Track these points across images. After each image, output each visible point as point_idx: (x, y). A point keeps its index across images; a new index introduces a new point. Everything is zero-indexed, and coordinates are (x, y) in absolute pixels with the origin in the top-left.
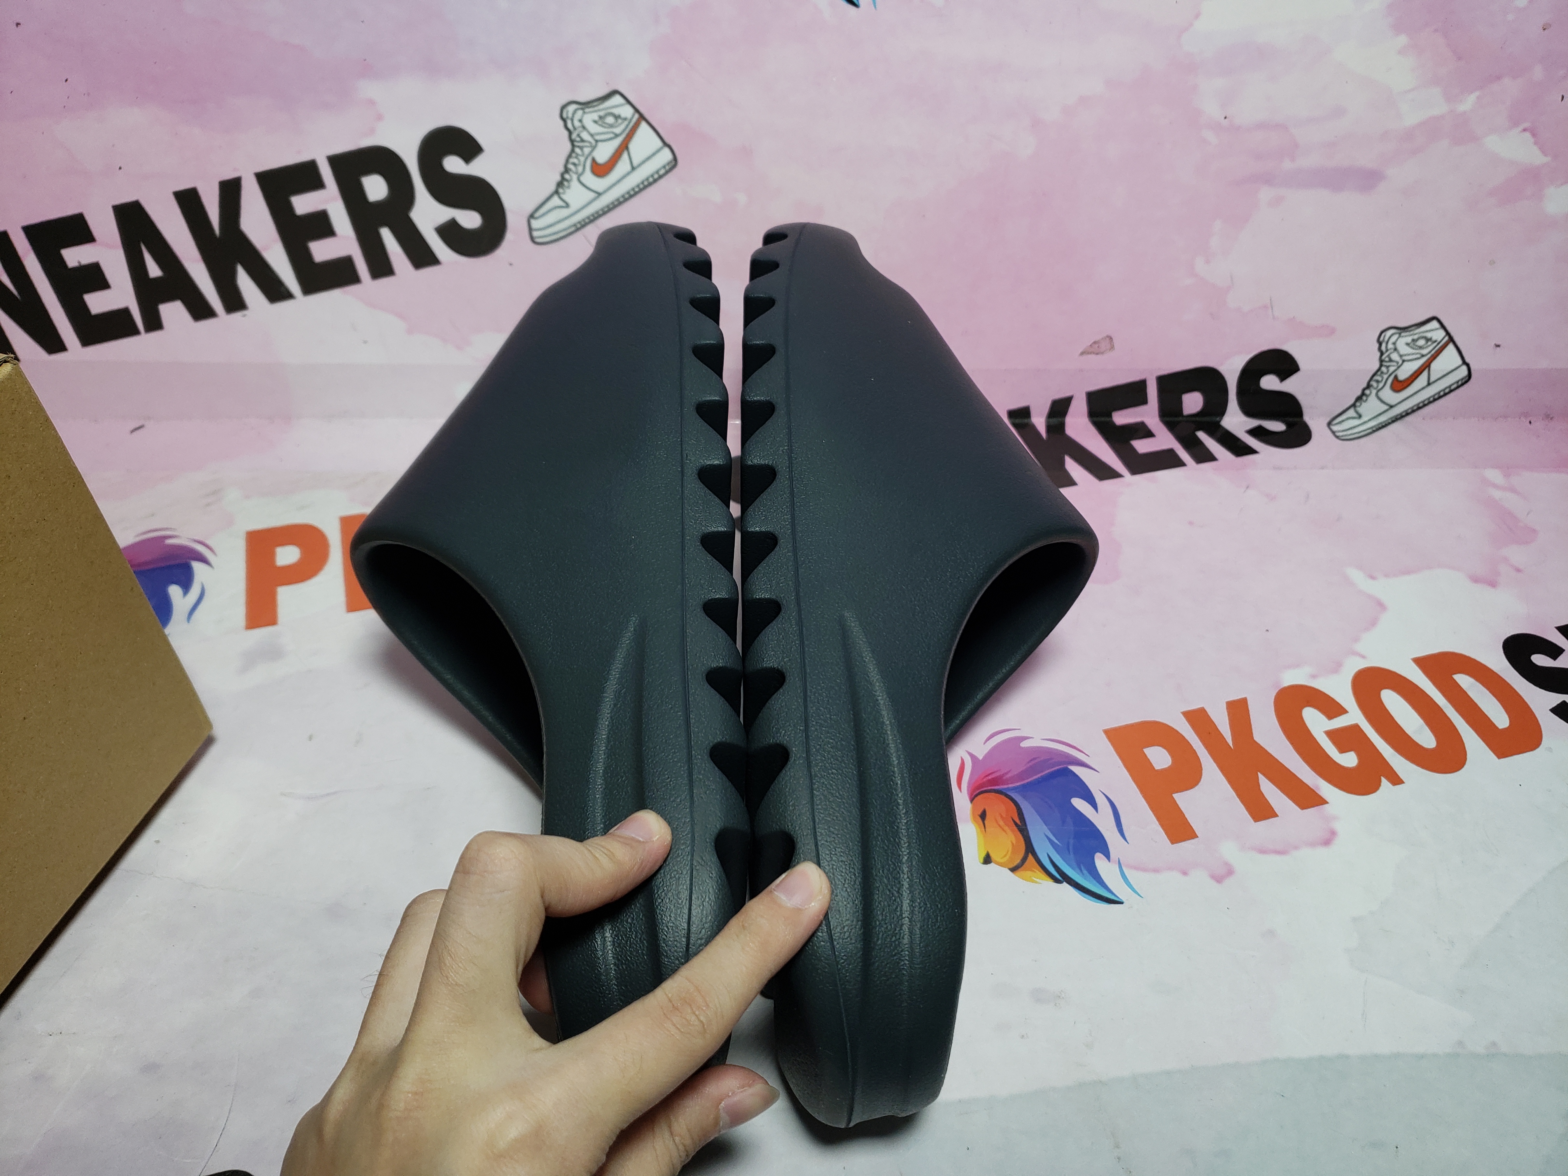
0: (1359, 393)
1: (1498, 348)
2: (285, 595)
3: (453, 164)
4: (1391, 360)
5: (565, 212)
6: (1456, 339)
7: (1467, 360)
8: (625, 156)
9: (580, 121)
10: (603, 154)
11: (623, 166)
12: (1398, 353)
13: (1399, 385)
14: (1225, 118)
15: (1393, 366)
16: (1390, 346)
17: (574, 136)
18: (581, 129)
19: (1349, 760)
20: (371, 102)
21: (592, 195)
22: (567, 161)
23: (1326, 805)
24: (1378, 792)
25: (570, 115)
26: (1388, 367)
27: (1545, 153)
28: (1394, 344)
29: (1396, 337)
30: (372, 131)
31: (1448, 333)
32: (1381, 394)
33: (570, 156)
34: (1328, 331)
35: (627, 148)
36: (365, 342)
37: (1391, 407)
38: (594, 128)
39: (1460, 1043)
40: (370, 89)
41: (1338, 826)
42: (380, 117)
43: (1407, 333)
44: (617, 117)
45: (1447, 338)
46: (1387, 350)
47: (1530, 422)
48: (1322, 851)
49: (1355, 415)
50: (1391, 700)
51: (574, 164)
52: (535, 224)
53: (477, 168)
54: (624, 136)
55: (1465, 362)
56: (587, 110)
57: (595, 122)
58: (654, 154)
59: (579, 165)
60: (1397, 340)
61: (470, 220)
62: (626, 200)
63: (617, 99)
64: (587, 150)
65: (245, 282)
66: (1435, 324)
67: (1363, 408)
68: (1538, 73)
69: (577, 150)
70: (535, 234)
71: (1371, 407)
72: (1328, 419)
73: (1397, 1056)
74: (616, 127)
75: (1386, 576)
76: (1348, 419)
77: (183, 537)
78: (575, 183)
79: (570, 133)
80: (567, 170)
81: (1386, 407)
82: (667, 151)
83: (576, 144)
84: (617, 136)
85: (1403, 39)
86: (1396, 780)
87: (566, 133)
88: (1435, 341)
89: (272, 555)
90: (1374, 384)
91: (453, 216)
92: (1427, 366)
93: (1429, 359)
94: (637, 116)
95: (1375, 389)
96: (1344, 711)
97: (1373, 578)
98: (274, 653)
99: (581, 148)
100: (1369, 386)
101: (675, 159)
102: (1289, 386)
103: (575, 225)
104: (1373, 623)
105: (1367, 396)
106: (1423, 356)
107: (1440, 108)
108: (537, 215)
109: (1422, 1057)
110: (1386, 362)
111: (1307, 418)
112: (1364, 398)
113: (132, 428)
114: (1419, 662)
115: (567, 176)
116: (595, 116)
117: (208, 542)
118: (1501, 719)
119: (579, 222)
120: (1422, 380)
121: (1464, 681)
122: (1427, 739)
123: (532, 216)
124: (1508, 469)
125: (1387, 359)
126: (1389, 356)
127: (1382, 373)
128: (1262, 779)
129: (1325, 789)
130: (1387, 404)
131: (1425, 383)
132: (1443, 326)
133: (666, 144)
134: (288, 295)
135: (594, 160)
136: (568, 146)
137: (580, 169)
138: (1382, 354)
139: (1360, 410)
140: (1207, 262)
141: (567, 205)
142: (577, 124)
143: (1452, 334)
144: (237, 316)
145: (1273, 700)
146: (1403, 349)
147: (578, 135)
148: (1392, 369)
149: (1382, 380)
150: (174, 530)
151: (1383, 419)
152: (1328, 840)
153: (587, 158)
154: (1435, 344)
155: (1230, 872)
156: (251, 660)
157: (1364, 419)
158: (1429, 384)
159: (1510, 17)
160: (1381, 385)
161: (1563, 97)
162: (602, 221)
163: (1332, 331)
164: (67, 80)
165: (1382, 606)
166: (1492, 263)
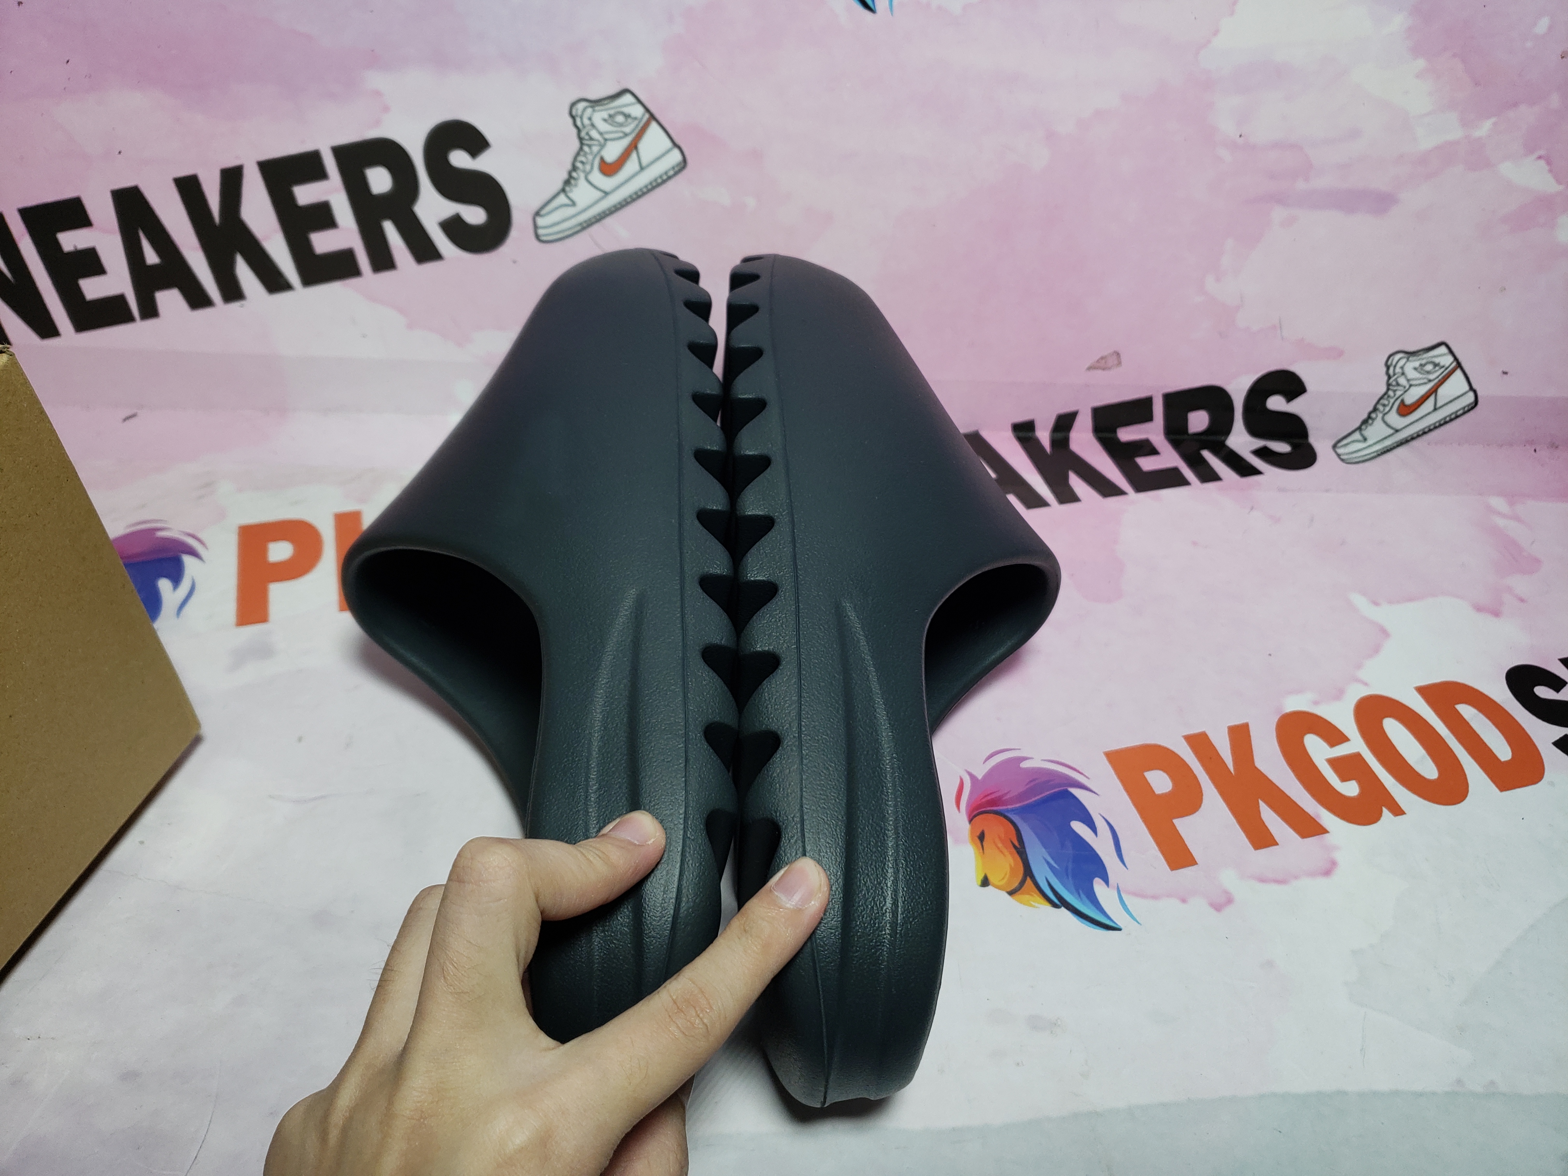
0: (1365, 416)
1: (1505, 376)
2: (278, 592)
3: (459, 159)
4: (1398, 384)
5: (571, 211)
6: (1464, 365)
7: (1475, 386)
8: (634, 155)
9: (590, 119)
10: (612, 153)
11: (631, 166)
12: (1406, 377)
13: (1405, 410)
14: (1240, 136)
15: (1400, 390)
17: (583, 134)
18: (590, 127)
19: (1350, 789)
20: (378, 93)
22: (575, 159)
23: (1327, 835)
24: (1379, 823)
25: (579, 113)
26: (1395, 391)
27: (1559, 182)
28: (1402, 368)
29: (1404, 361)
30: (378, 123)
31: (1456, 359)
32: (1387, 418)
33: (578, 154)
34: (1335, 353)
35: (636, 148)
36: (364, 336)
38: (603, 127)
39: (1459, 1082)
40: (376, 80)
41: (1338, 856)
42: (386, 109)
43: (1415, 358)
44: (627, 116)
45: (1455, 364)
46: (1394, 374)
47: (1535, 451)
48: (1322, 881)
50: (1393, 729)
51: (582, 162)
52: (540, 221)
53: (483, 163)
54: (633, 135)
55: (1471, 388)
56: (597, 108)
57: (605, 120)
59: (587, 163)
60: (1405, 364)
61: (475, 215)
63: (628, 98)
64: (595, 149)
65: (244, 272)
68: (1555, 100)
69: (586, 148)
70: (540, 232)
72: (1333, 442)
73: (1396, 1093)
74: (625, 126)
75: (1390, 602)
76: (1353, 441)
77: (174, 530)
78: (582, 182)
79: (579, 131)
80: (574, 168)
81: (1391, 431)
84: (626, 135)
85: (1421, 63)
86: (1398, 811)
87: (575, 131)
88: (1443, 367)
89: (264, 552)
90: (1381, 408)
91: (458, 212)
92: (1434, 391)
93: (1436, 384)
94: (647, 116)
95: (1381, 412)
97: (1376, 604)
98: (264, 651)
99: (590, 146)
100: (1375, 409)
102: (1295, 407)
103: (581, 224)
104: (1376, 650)
105: (1373, 420)
106: (1430, 381)
107: (1456, 133)
108: (543, 212)
109: (1419, 1095)
111: (1313, 440)
112: (1370, 421)
113: (124, 417)
114: (1422, 691)
115: (574, 174)
116: (605, 115)
117: (200, 535)
118: (1503, 751)
119: (585, 222)
120: (1429, 405)
121: (1466, 711)
122: (1429, 770)
123: (537, 214)
124: (1512, 497)
125: (1394, 383)
126: (1396, 380)
127: (1389, 396)
128: (1262, 804)
129: (1326, 818)
130: (1392, 428)
131: (1432, 408)
133: (676, 145)
135: (602, 159)
136: (576, 144)
137: (588, 167)
138: (1389, 377)
139: (1365, 433)
140: (1218, 280)
141: (574, 204)
142: (586, 122)
143: (1460, 360)
144: (235, 306)
145: (1275, 727)
146: (1411, 374)
147: (587, 134)
148: (1398, 393)
149: (1388, 405)
150: (166, 522)
151: (1388, 443)
152: (1330, 868)
153: (596, 156)
154: (1442, 370)
155: (1230, 901)
156: (240, 658)
159: (1529, 44)
160: (1387, 409)
162: (608, 221)
163: (1341, 353)
164: (68, 62)
165: (1385, 633)
166: (1503, 289)
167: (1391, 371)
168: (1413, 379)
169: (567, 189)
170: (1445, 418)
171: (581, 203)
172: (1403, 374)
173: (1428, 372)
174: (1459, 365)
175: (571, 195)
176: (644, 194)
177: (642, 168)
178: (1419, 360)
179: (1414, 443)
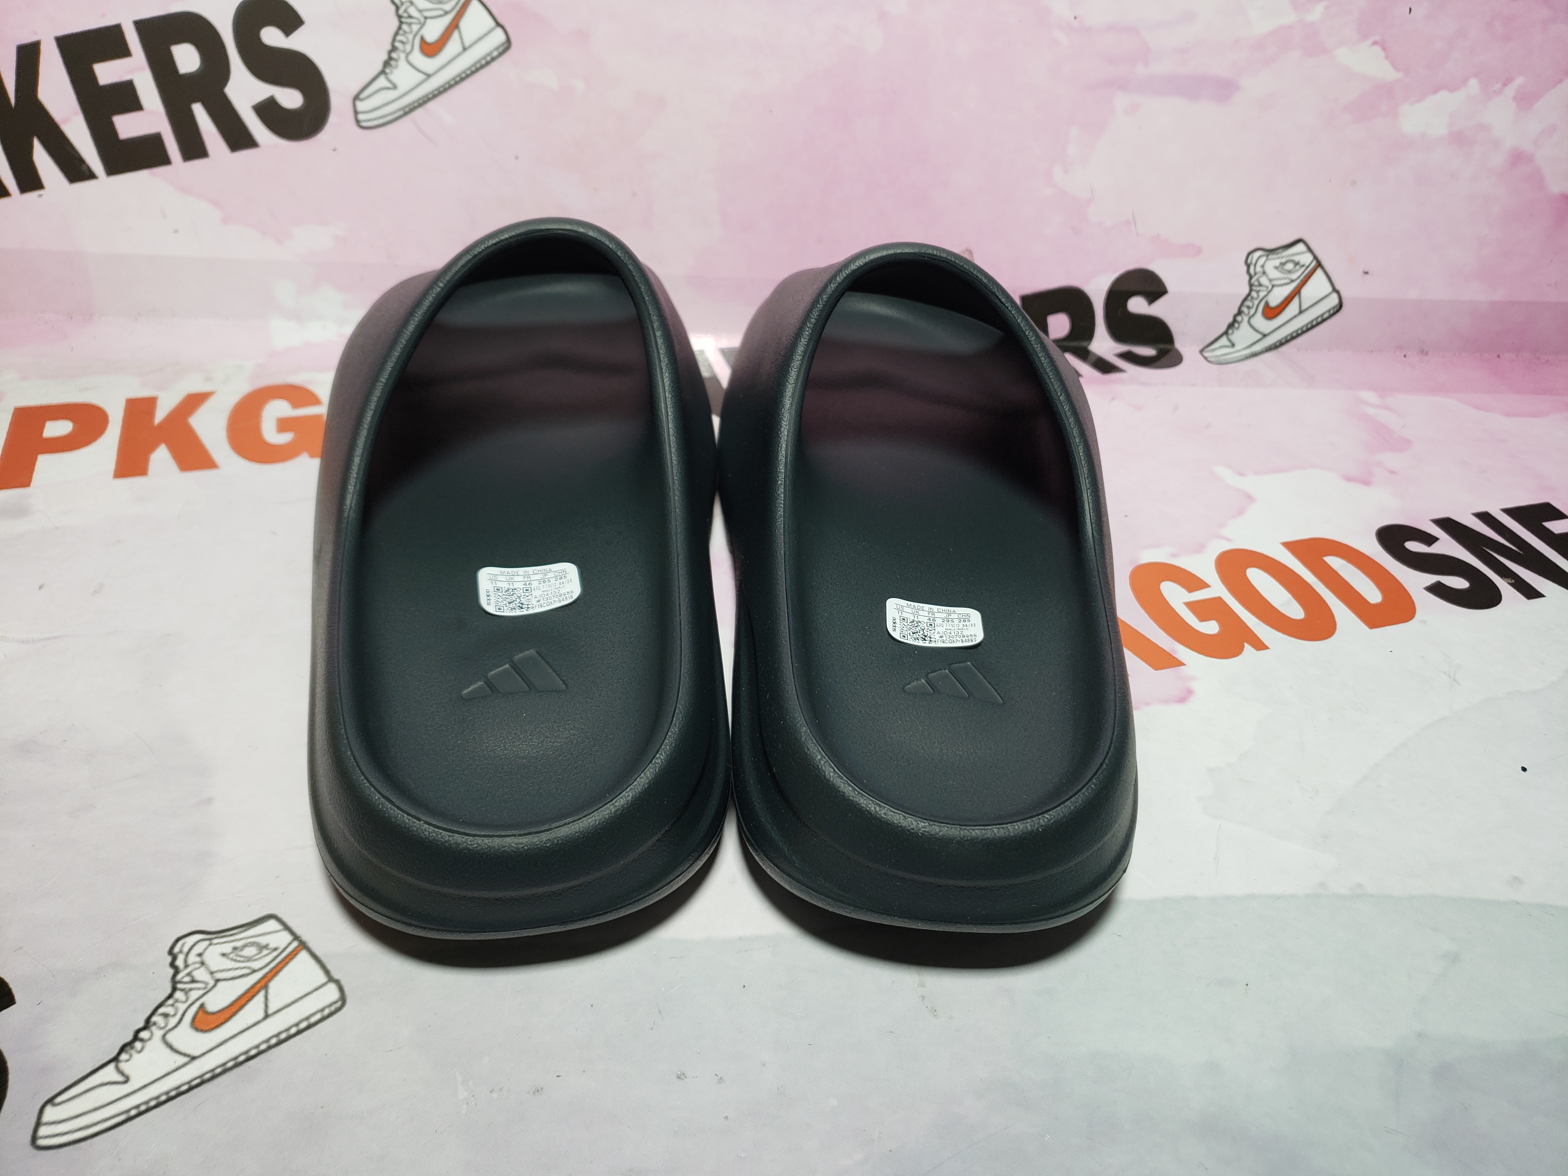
0: (1231, 320)
1: (1366, 275)
2: (47, 462)
3: (271, 36)
4: (1260, 285)
5: (392, 94)
6: (1324, 263)
7: (1338, 287)
8: (456, 35)
10: (433, 32)
11: (453, 46)
12: (1267, 276)
13: (1271, 313)
14: (1075, 18)
16: (1259, 269)
17: (401, 11)
19: (1211, 628)
21: (423, 77)
22: (394, 40)
23: (1183, 667)
24: (1240, 656)
26: (1258, 292)
27: (1396, 68)
28: (1263, 266)
29: (1264, 259)
32: (1253, 321)
33: (396, 34)
34: (1194, 251)
36: (176, 231)
37: (1265, 336)
39: (1322, 885)
41: (1195, 686)
43: (1274, 256)
45: (1314, 263)
46: (1256, 274)
47: (1405, 356)
48: (1178, 708)
49: (1228, 343)
50: (1257, 577)
51: (403, 42)
52: (360, 106)
53: (297, 42)
55: (1335, 290)
58: (486, 35)
59: (408, 42)
62: (457, 83)
64: (415, 28)
66: (1301, 247)
67: (1236, 336)
70: (361, 117)
71: (1243, 335)
72: (1201, 347)
73: (1250, 894)
75: (1257, 473)
78: (402, 63)
80: (394, 49)
81: (1259, 336)
82: (499, 31)
83: (404, 20)
84: (446, 13)
86: (1259, 645)
88: (1303, 266)
89: (41, 428)
90: (1245, 309)
92: (1297, 292)
95: (1246, 315)
96: (1206, 586)
97: (1241, 474)
98: (18, 512)
99: (410, 24)
100: (1240, 312)
101: (508, 41)
102: (1158, 309)
104: (1241, 512)
105: (1239, 323)
106: (1292, 281)
107: (1289, 18)
108: (362, 96)
109: (1278, 895)
110: (1256, 286)
111: (1178, 345)
112: (1236, 325)
115: (394, 55)
118: (1373, 594)
120: (1293, 308)
121: (1335, 562)
122: (1295, 611)
123: (356, 98)
124: (1382, 391)
125: (1256, 283)
126: (1258, 280)
127: (1252, 298)
129: (1182, 652)
130: (1260, 333)
131: (1297, 311)
132: (1310, 250)
133: (498, 24)
134: (90, 175)
135: (422, 40)
136: (395, 23)
137: (408, 48)
138: (1251, 277)
139: (1231, 337)
140: (1066, 171)
141: (395, 87)
143: (1320, 258)
144: (33, 195)
146: (1273, 273)
148: (1262, 294)
149: (1253, 306)
152: (1185, 696)
154: (1303, 269)
157: (1237, 347)
158: (1301, 312)
160: (1252, 311)
161: (1410, 10)
162: (432, 105)
163: (1199, 251)
165: (1250, 498)
166: (1354, 183)
168: (1275, 279)
169: (388, 70)
170: (1312, 321)
171: (403, 87)
172: (1264, 273)
173: (1290, 272)
174: (1319, 265)
175: (392, 77)
176: (468, 76)
177: (465, 49)
178: (1279, 258)
179: (1283, 349)
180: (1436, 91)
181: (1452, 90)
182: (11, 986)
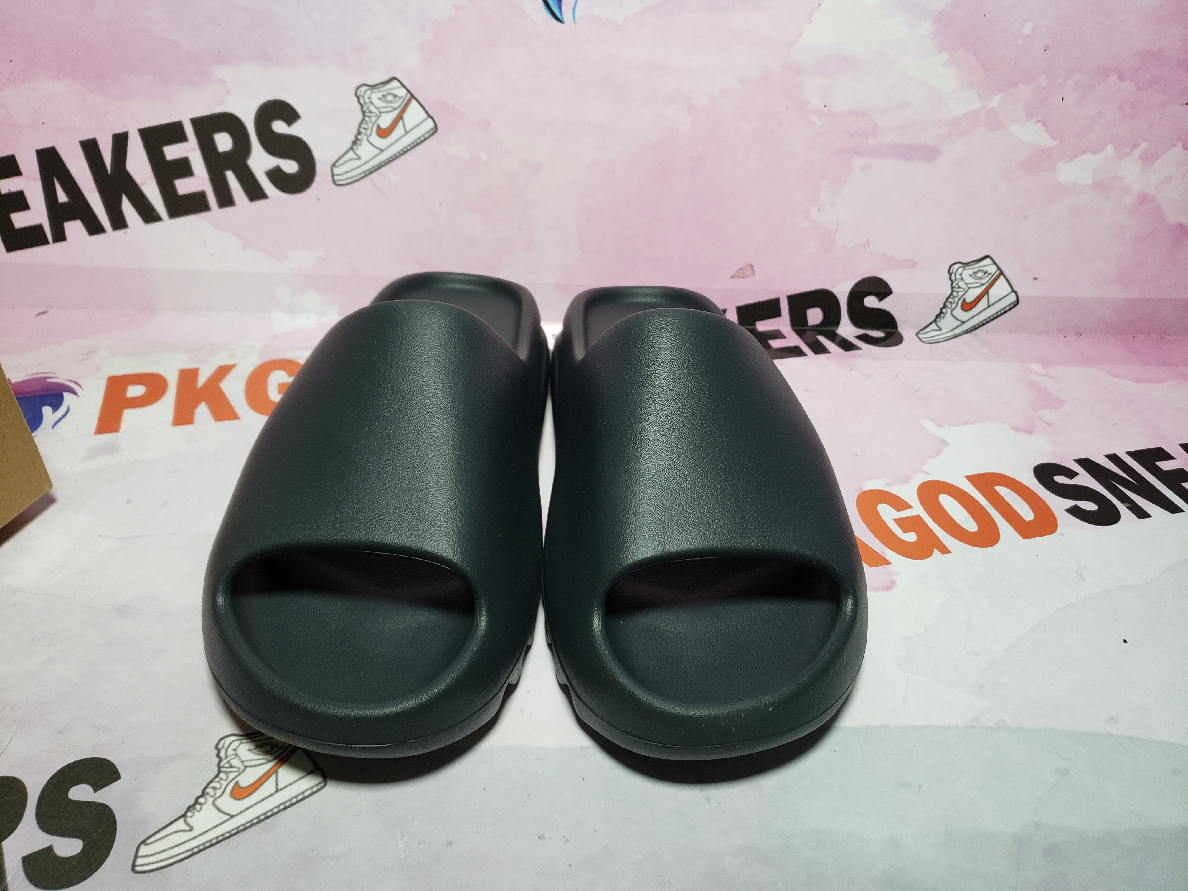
0: (938, 312)
1: (1036, 280)
2: (129, 415)
4: (959, 287)
5: (358, 163)
6: (1005, 272)
7: (1015, 289)
8: (400, 123)
9: (369, 98)
10: (385, 122)
11: (399, 131)
12: (964, 282)
13: (967, 307)
14: (825, 106)
15: (962, 291)
16: (958, 276)
17: (365, 109)
18: (369, 104)
19: (911, 537)
20: (223, 81)
21: (378, 151)
22: (360, 127)
23: (889, 565)
25: (362, 94)
26: (957, 292)
27: (1054, 138)
28: (961, 275)
30: (222, 102)
31: (999, 268)
32: (954, 313)
33: (361, 123)
34: (912, 264)
35: (402, 118)
36: (212, 254)
37: (963, 323)
38: (379, 103)
39: (976, 719)
40: (221, 72)
41: (897, 578)
42: (228, 92)
44: (395, 96)
45: (998, 272)
46: (956, 280)
47: (1065, 337)
48: (884, 594)
49: (937, 328)
50: (946, 501)
51: (364, 128)
52: (336, 171)
53: (295, 130)
54: (400, 109)
55: (1013, 291)
56: (374, 91)
57: (380, 99)
58: (421, 123)
59: (368, 129)
60: (962, 272)
61: (290, 167)
62: (401, 155)
63: (395, 83)
64: (374, 119)
65: (127, 208)
66: (988, 261)
67: (942, 323)
68: (1043, 81)
69: (367, 119)
70: (336, 178)
71: (948, 323)
72: (917, 331)
73: (927, 727)
74: (394, 103)
75: (950, 425)
76: (931, 331)
77: (61, 377)
78: (365, 142)
79: (362, 106)
80: (359, 133)
81: (959, 323)
82: (430, 121)
83: (366, 114)
84: (395, 109)
85: (945, 56)
86: (945, 550)
87: (359, 106)
88: (990, 274)
89: (124, 391)
90: (948, 304)
91: (278, 164)
92: (986, 292)
93: (987, 287)
94: (409, 96)
95: (950, 308)
96: (911, 507)
97: (940, 426)
98: (112, 449)
99: (370, 117)
100: (945, 307)
101: (436, 127)
102: (886, 305)
103: (364, 172)
104: (938, 453)
106: (982, 285)
107: (976, 105)
108: (338, 164)
109: (944, 727)
110: (956, 288)
111: (900, 330)
112: (942, 315)
113: (37, 313)
114: (969, 478)
115: (359, 137)
116: (380, 95)
117: (78, 381)
118: (1027, 514)
119: (367, 170)
120: (983, 303)
121: (1002, 490)
122: (971, 526)
123: (334, 165)
124: (1046, 364)
125: (957, 286)
126: (957, 284)
127: (954, 297)
132: (995, 263)
133: (429, 116)
134: (157, 218)
135: (378, 127)
136: (360, 116)
137: (369, 132)
139: (939, 324)
140: (819, 210)
141: (359, 158)
142: (367, 100)
143: (1002, 268)
144: (121, 232)
145: (856, 498)
147: (368, 108)
148: (961, 294)
149: (954, 302)
150: (55, 373)
151: (957, 331)
152: (889, 586)
153: (374, 124)
154: (990, 276)
156: (93, 453)
157: (943, 331)
158: (989, 306)
159: (1020, 42)
160: (954, 306)
161: (1063, 98)
162: (384, 170)
163: (915, 264)
164: (11, 61)
165: (945, 443)
166: (1025, 217)
167: (953, 277)
168: (970, 283)
169: (355, 147)
170: (997, 313)
171: (364, 159)
172: (962, 279)
173: (980, 278)
174: (1002, 273)
175: (357, 152)
176: (408, 150)
177: (406, 133)
178: (972, 269)
179: (976, 332)
180: (1083, 153)
181: (1094, 153)
182: (118, 767)
